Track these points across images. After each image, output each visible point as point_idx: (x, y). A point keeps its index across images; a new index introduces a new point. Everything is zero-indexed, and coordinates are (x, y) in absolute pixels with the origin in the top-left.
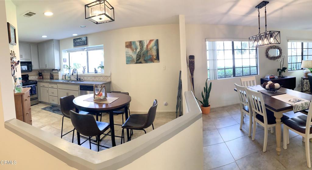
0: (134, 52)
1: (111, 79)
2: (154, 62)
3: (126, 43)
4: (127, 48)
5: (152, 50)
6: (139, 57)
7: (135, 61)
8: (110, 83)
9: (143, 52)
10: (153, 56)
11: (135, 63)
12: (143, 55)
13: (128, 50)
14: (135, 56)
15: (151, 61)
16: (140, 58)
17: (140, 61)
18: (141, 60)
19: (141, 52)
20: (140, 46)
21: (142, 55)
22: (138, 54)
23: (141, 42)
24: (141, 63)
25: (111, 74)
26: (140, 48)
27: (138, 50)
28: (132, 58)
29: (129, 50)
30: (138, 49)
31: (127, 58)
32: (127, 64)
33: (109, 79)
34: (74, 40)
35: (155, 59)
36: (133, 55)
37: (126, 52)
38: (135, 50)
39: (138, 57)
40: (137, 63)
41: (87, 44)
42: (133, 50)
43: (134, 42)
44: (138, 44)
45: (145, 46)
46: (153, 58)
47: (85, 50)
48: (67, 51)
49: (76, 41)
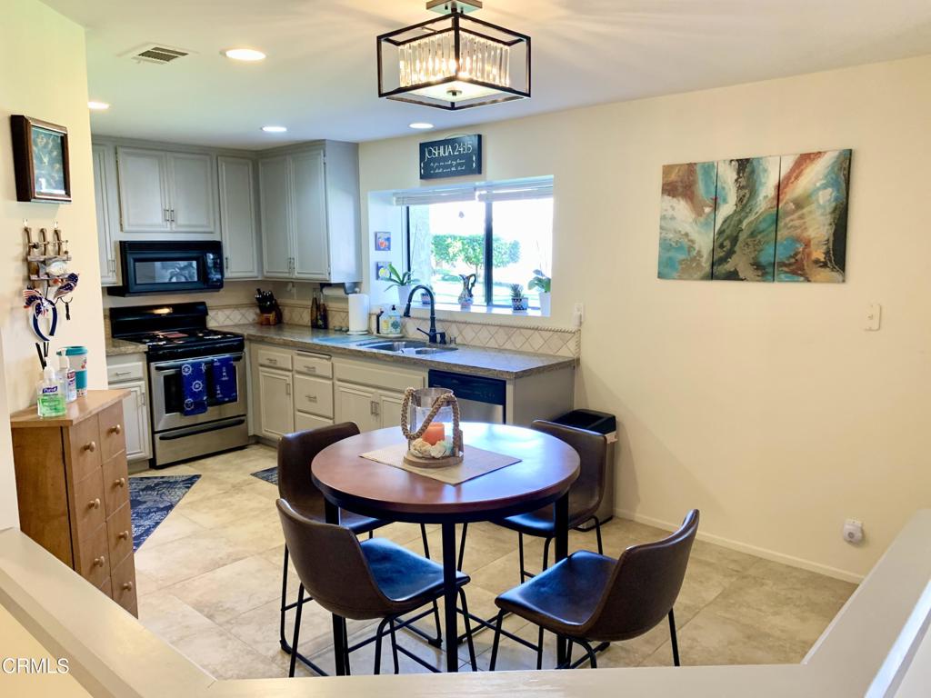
0: (702, 219)
1: (578, 345)
2: (808, 280)
3: (667, 170)
4: (667, 198)
5: (805, 211)
6: (727, 244)
7: (706, 266)
8: (572, 365)
9: (752, 218)
10: (807, 245)
11: (700, 274)
12: (752, 235)
13: (673, 208)
14: (704, 242)
15: (794, 273)
16: (731, 253)
17: (729, 267)
18: (738, 262)
19: (740, 222)
20: (740, 188)
21: (743, 237)
22: (721, 232)
23: (745, 167)
24: (733, 276)
25: (581, 323)
26: (741, 200)
27: (727, 209)
28: (690, 249)
29: (681, 208)
30: (725, 201)
31: (665, 246)
32: (661, 276)
33: (572, 344)
34: (423, 146)
35: (817, 262)
36: (694, 235)
37: (663, 218)
38: (707, 210)
39: (722, 246)
40: (712, 276)
41: (479, 170)
42: (698, 210)
43: (709, 168)
44: (728, 176)
45: (767, 189)
46: (809, 255)
47: (477, 193)
48: (394, 194)
49: (430, 152)
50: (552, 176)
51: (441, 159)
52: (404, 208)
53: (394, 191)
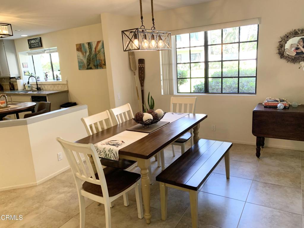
0: (84, 56)
1: (68, 87)
2: (103, 68)
3: (77, 45)
4: (78, 52)
5: (100, 53)
6: (89, 61)
7: (86, 66)
8: (67, 92)
9: (92, 55)
10: (101, 61)
11: (86, 68)
12: (93, 59)
13: (79, 54)
14: (85, 61)
15: (100, 67)
16: (90, 63)
17: (90, 66)
18: (91, 65)
19: (90, 56)
20: (89, 49)
21: (91, 59)
22: (87, 59)
23: (89, 44)
24: (91, 68)
25: (67, 82)
26: (90, 51)
27: (88, 54)
28: (83, 63)
29: (80, 54)
30: (87, 52)
31: (79, 63)
33: (66, 87)
34: (29, 40)
35: (103, 64)
36: (83, 60)
37: (78, 56)
38: (85, 54)
39: (88, 62)
40: (88, 69)
41: (42, 46)
42: (83, 54)
43: (83, 44)
44: (87, 46)
45: (93, 49)
46: (102, 63)
47: (46, 51)
48: (27, 53)
49: (30, 42)
50: (56, 47)
51: (33, 43)
52: (31, 56)
53: (27, 52)
